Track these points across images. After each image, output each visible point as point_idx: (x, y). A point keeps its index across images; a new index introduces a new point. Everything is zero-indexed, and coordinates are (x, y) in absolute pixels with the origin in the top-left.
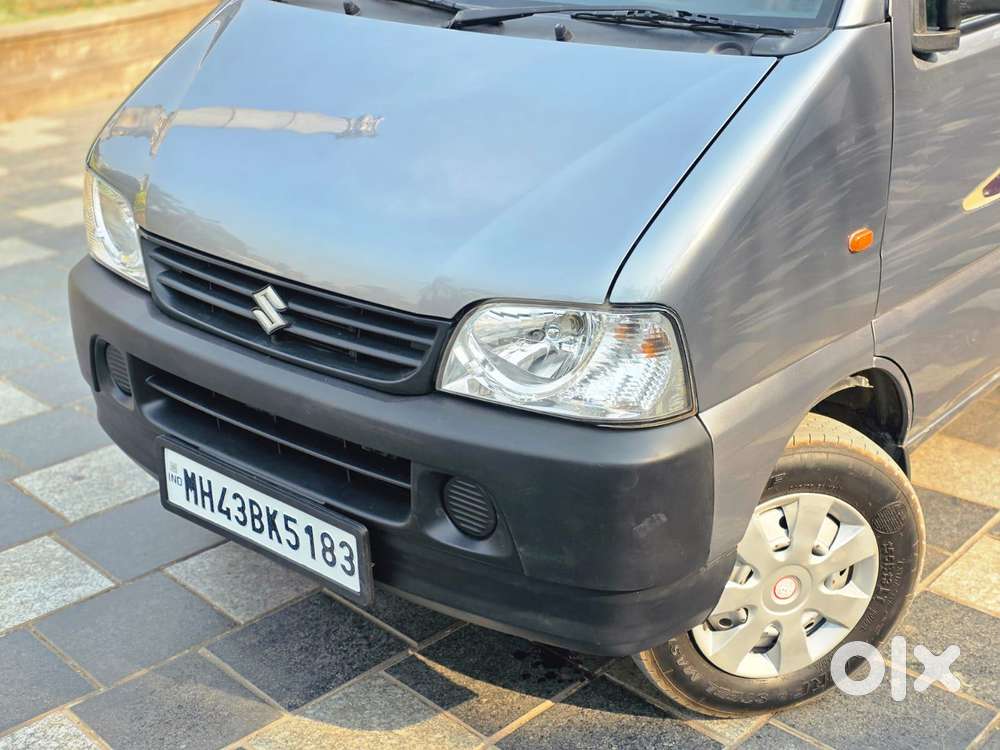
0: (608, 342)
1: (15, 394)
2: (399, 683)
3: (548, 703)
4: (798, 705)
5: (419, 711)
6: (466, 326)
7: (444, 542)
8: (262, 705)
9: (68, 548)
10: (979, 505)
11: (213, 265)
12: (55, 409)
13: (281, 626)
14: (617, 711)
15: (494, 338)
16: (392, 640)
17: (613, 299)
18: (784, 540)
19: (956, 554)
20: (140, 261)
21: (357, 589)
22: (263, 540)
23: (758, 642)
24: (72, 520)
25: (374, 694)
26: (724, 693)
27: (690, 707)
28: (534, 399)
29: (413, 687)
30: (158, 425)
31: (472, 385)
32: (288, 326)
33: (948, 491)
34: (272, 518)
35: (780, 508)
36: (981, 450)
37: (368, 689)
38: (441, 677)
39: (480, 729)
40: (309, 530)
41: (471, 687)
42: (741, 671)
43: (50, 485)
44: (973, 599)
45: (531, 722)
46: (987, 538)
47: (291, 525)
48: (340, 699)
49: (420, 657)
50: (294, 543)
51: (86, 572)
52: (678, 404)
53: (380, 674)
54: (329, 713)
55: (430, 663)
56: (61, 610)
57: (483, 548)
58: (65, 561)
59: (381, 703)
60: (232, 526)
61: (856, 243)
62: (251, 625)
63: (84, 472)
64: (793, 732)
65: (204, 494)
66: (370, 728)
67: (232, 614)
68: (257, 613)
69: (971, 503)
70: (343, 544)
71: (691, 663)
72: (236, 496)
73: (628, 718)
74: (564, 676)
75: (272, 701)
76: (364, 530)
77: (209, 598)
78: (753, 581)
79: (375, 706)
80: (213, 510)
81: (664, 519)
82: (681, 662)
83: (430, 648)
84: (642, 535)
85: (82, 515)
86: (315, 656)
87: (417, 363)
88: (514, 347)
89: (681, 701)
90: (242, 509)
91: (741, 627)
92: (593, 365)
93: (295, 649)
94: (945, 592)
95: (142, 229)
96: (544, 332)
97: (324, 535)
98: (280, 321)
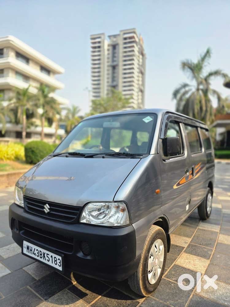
0: (113, 211)
2: (70, 292)
5: (74, 299)
6: (85, 208)
8: (39, 300)
10: (182, 247)
13: (46, 280)
15: (91, 210)
17: (114, 200)
19: (179, 256)
20: (23, 202)
21: (61, 270)
22: (42, 260)
24: (5, 258)
25: (65, 295)
28: (99, 223)
29: (73, 293)
30: (23, 236)
31: (87, 221)
33: (175, 244)
34: (44, 254)
36: (179, 237)
37: (63, 294)
39: (87, 302)
40: (52, 256)
43: (3, 251)
44: (184, 266)
46: (184, 253)
47: (48, 256)
48: (57, 297)
50: (48, 260)
51: (6, 269)
52: (128, 222)
53: (66, 291)
54: (54, 300)
57: (89, 258)
58: (2, 267)
59: (66, 297)
60: (36, 257)
61: (157, 192)
62: (39, 280)
63: (10, 248)
64: (154, 298)
65: (30, 250)
67: (35, 278)
68: (41, 277)
69: (180, 246)
70: (59, 259)
72: (37, 250)
75: (42, 299)
76: (63, 255)
77: (31, 274)
79: (65, 298)
80: (32, 254)
81: (126, 248)
84: (122, 252)
85: (7, 257)
86: (52, 287)
87: (76, 217)
88: (95, 212)
90: (38, 253)
93: (48, 285)
94: (178, 264)
95: (24, 195)
96: (101, 209)
97: (55, 257)
98: (48, 211)
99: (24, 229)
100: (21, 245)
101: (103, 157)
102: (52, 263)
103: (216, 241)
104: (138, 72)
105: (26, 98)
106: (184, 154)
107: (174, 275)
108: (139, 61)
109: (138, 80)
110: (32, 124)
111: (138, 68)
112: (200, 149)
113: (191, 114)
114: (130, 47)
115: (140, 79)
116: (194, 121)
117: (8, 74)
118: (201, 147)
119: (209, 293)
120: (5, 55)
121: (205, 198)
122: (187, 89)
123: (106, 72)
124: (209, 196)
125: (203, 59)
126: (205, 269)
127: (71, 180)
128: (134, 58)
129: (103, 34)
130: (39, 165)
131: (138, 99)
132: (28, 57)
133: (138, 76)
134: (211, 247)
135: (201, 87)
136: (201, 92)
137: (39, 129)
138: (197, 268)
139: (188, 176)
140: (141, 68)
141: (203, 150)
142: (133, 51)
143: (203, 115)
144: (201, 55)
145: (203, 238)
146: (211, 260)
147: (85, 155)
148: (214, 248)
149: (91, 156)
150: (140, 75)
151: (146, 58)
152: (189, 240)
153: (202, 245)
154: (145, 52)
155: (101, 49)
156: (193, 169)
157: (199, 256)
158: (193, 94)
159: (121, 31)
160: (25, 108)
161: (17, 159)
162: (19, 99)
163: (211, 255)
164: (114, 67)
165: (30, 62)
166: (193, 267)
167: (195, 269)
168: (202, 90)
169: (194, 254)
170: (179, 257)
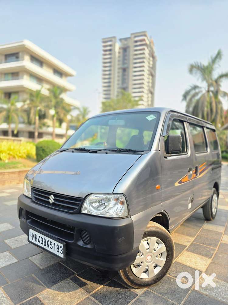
0: (113, 202)
1: (9, 225)
2: (72, 282)
3: (102, 286)
4: (153, 285)
5: (75, 288)
6: (87, 199)
7: (80, 245)
8: (42, 287)
9: (11, 254)
10: (184, 245)
11: (43, 192)
12: (16, 228)
13: (50, 269)
14: (116, 287)
15: (92, 201)
16: (72, 272)
17: (114, 193)
18: (148, 247)
20: (31, 193)
21: (63, 257)
22: (46, 247)
23: (144, 270)
24: (13, 248)
25: (66, 284)
26: (138, 282)
27: (131, 286)
28: (99, 213)
30: (29, 224)
31: (88, 211)
32: (55, 202)
33: (178, 242)
34: (48, 242)
35: (147, 240)
36: (182, 235)
37: (65, 283)
38: (81, 280)
39: (88, 292)
40: (54, 244)
41: (87, 283)
42: (141, 277)
43: (11, 242)
44: (185, 263)
45: (98, 290)
46: (186, 251)
47: (51, 243)
48: (59, 285)
49: (77, 276)
50: (51, 247)
51: (13, 258)
52: (126, 214)
53: (68, 280)
54: (56, 288)
55: (79, 277)
56: (6, 266)
57: (88, 246)
58: (9, 256)
59: (67, 286)
60: (40, 245)
61: (157, 188)
62: (44, 269)
63: (18, 239)
64: (152, 292)
65: (36, 238)
66: (65, 292)
67: (40, 267)
68: (45, 267)
69: (182, 245)
70: (61, 247)
71: (131, 275)
72: (42, 238)
73: (119, 289)
74: (106, 280)
75: (45, 286)
76: (65, 243)
77: (36, 264)
78: (143, 256)
80: (37, 241)
81: (124, 238)
82: (129, 274)
83: (79, 274)
84: (120, 242)
85: (15, 247)
86: (55, 276)
87: (77, 207)
89: (129, 284)
90: (42, 241)
91: (141, 266)
92: (110, 206)
93: (52, 274)
94: (179, 262)
95: (32, 187)
96: (101, 201)
97: (57, 245)
98: (53, 201)
99: (30, 218)
100: (28, 234)
101: (106, 153)
102: (55, 250)
103: (219, 241)
104: (148, 74)
105: (39, 99)
106: (187, 153)
107: (174, 271)
108: (149, 63)
109: (148, 82)
110: (44, 125)
111: (148, 71)
112: (205, 149)
113: (200, 116)
114: (140, 50)
115: (151, 81)
116: (202, 122)
117: (23, 76)
118: (207, 147)
119: (208, 290)
120: (20, 58)
121: (209, 198)
122: (197, 90)
123: (116, 75)
124: (215, 197)
125: (214, 61)
126: (206, 267)
127: (77, 174)
128: (145, 60)
129: (114, 37)
130: (46, 160)
131: (148, 101)
132: (42, 60)
133: (148, 78)
134: (214, 247)
135: (212, 89)
136: (211, 94)
137: (50, 130)
138: (198, 266)
139: (191, 175)
140: (151, 70)
141: (209, 150)
142: (144, 53)
143: (213, 116)
144: (211, 57)
145: (206, 238)
146: (212, 260)
147: (89, 151)
148: (217, 248)
149: (95, 152)
150: (151, 77)
151: (156, 61)
152: (192, 239)
153: (205, 245)
154: (156, 54)
155: (112, 52)
156: (196, 168)
157: (200, 255)
158: (203, 95)
159: (132, 34)
160: (38, 108)
161: (29, 157)
162: (32, 100)
163: (213, 254)
164: (124, 70)
165: (44, 65)
166: (193, 264)
167: (195, 267)
168: (212, 92)
169: (196, 252)
170: (181, 255)
